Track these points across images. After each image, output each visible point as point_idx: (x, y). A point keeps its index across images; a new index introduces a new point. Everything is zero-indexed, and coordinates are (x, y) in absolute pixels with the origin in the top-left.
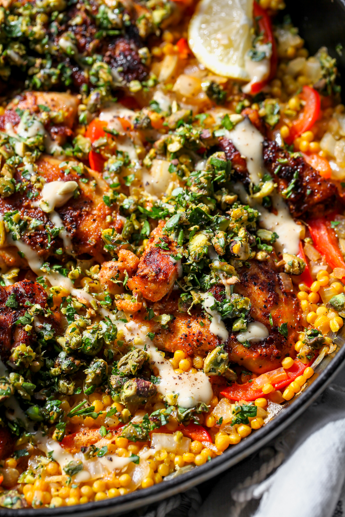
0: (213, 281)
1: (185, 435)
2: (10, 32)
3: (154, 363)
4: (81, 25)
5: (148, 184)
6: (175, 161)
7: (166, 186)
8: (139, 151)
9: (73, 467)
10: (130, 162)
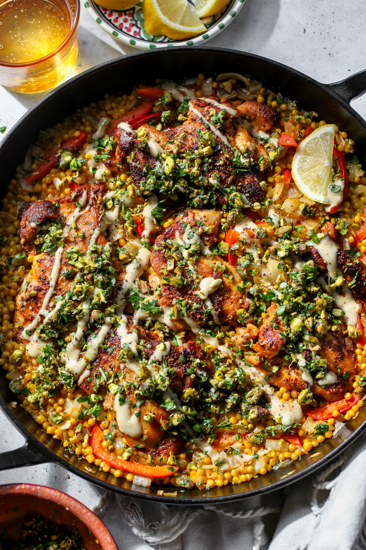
0: (305, 348)
1: (286, 441)
2: (179, 174)
3: (268, 395)
4: (223, 166)
5: (265, 275)
6: (282, 262)
7: (276, 277)
8: (259, 252)
9: (220, 462)
10: (253, 259)
